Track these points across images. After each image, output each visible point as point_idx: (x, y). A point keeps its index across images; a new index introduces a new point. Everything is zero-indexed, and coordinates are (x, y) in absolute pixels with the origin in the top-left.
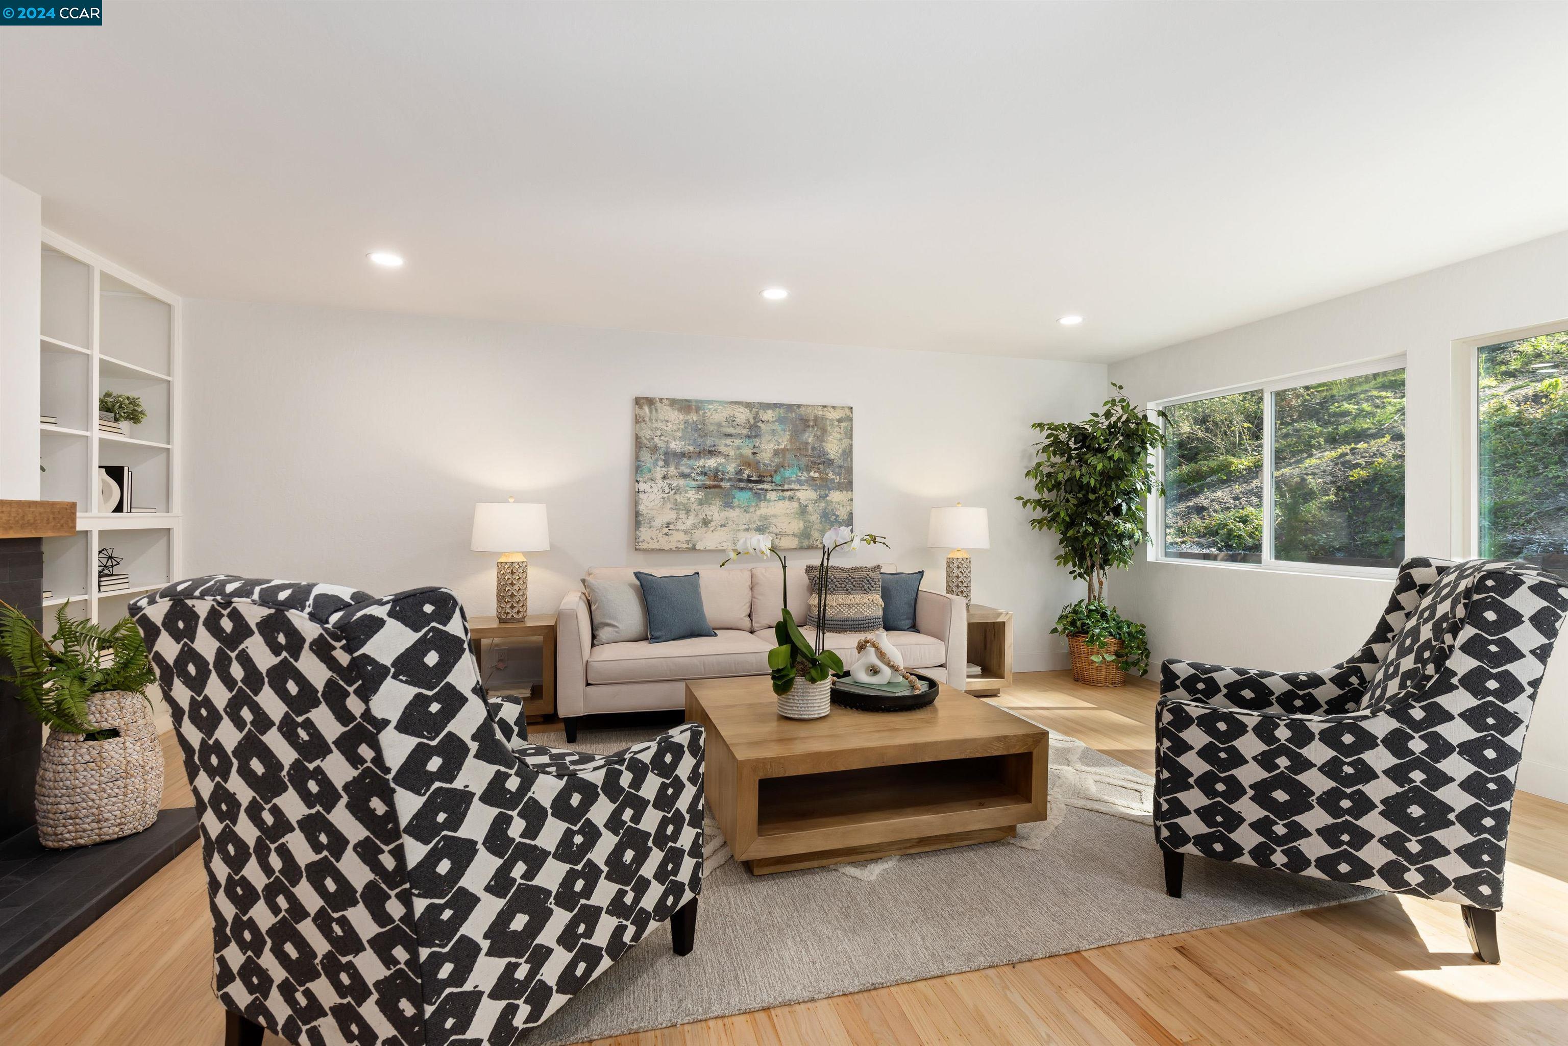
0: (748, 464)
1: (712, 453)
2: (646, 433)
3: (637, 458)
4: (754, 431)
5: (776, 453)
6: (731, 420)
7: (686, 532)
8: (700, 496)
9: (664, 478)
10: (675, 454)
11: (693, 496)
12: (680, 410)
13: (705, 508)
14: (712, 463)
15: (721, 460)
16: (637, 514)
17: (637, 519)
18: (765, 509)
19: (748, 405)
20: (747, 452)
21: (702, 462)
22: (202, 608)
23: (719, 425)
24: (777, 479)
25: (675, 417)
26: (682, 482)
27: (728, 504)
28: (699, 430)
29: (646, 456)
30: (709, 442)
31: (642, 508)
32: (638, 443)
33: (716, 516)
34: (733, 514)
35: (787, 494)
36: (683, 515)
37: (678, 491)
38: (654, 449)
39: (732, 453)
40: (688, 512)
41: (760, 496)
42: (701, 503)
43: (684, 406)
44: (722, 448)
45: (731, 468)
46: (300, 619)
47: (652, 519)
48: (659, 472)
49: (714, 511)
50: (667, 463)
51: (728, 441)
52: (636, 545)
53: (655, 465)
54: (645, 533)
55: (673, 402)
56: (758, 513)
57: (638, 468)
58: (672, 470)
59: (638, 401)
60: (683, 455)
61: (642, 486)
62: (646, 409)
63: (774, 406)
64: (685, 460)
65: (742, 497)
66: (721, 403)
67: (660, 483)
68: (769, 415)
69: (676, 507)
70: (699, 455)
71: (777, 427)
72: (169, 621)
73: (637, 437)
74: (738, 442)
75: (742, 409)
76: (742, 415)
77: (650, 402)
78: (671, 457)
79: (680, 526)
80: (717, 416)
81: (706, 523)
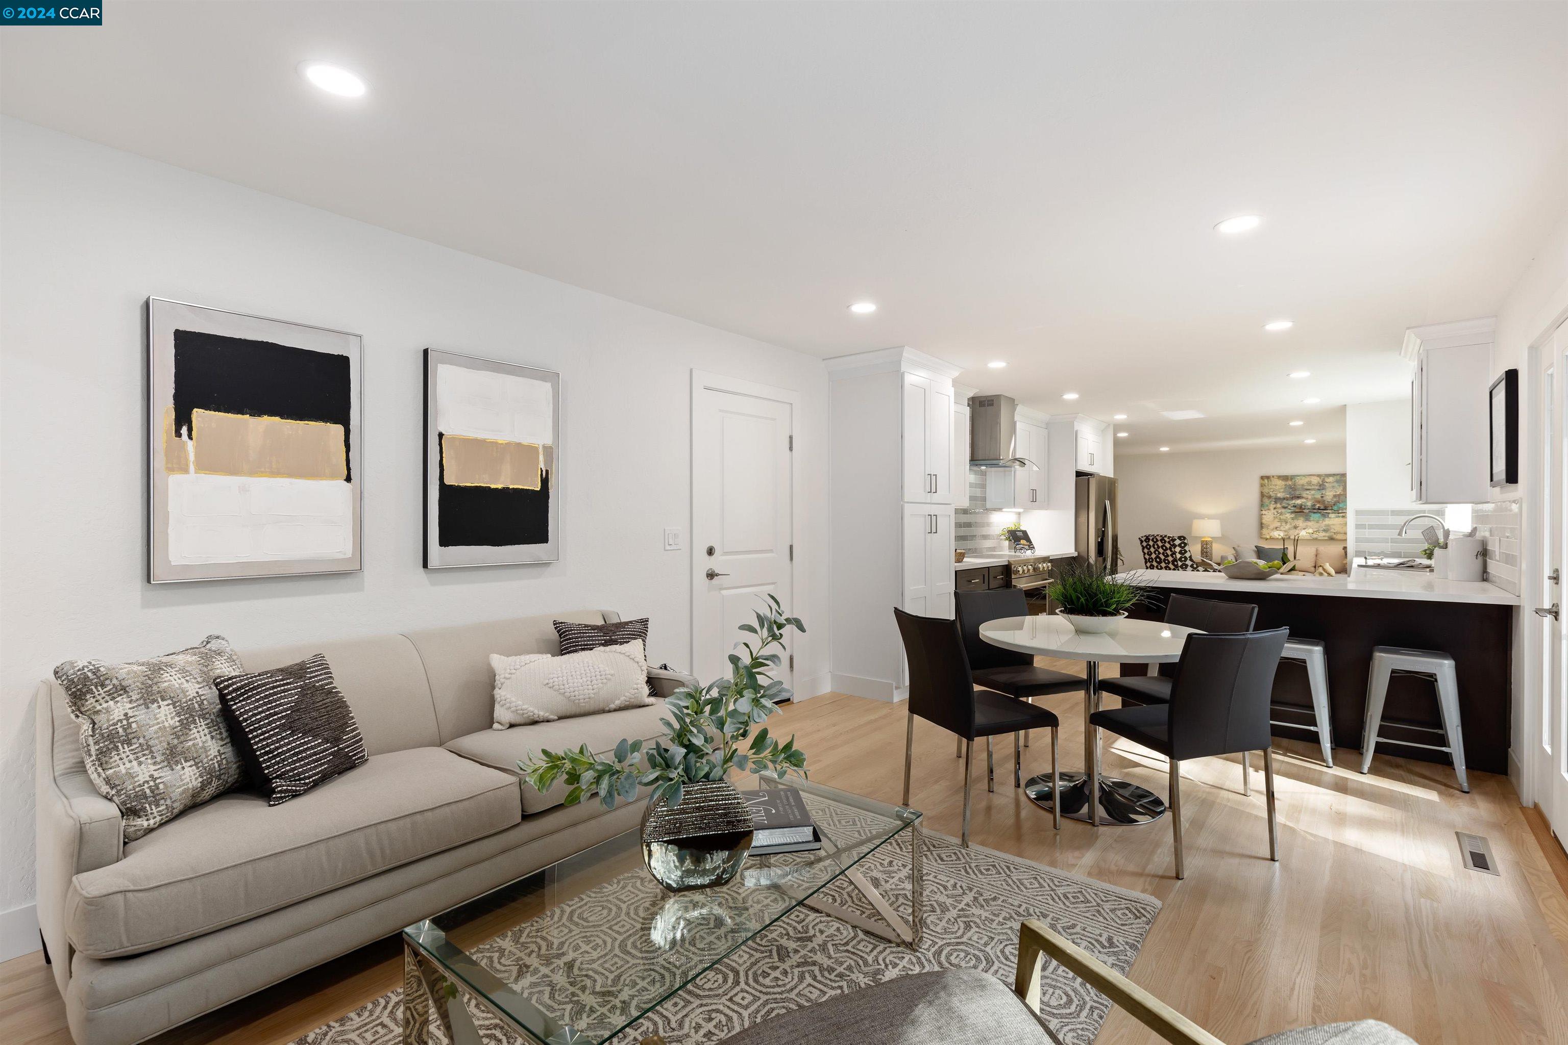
0: (1319, 502)
1: (1299, 497)
2: (1266, 490)
3: (1262, 501)
4: (1322, 487)
5: (1335, 496)
6: (1309, 483)
7: (1285, 531)
8: (1293, 516)
9: (1275, 509)
10: (1280, 499)
11: (1289, 516)
12: (1282, 480)
13: (1295, 521)
14: (1299, 502)
15: (1303, 500)
16: (1262, 524)
17: (1262, 526)
18: (1327, 521)
19: (1319, 476)
20: (1318, 496)
21: (1293, 502)
22: (1151, 538)
23: (1303, 485)
24: (1335, 508)
25: (1281, 483)
26: (1283, 510)
27: (1307, 519)
28: (1293, 488)
29: (1266, 501)
30: (1297, 493)
31: (1264, 521)
32: (1262, 495)
33: (1301, 524)
34: (1309, 524)
35: (1341, 515)
36: (1284, 524)
37: (1281, 514)
38: (1270, 497)
39: (1310, 497)
40: (1286, 523)
41: (1325, 516)
42: (1293, 519)
43: (1285, 478)
44: (1304, 495)
45: (1309, 504)
46: (1166, 539)
47: (1269, 526)
48: (1272, 506)
49: (1300, 522)
50: (1276, 503)
51: (1308, 492)
52: (1261, 536)
53: (1270, 503)
54: (1265, 531)
55: (1279, 477)
56: (1324, 523)
57: (1262, 505)
58: (1278, 505)
59: (1262, 478)
60: (1284, 499)
61: (1264, 512)
62: (1266, 481)
63: (1334, 475)
64: (1285, 501)
65: (1316, 516)
66: (1304, 476)
67: (1273, 511)
68: (1331, 479)
69: (1280, 520)
70: (1292, 498)
71: (1336, 484)
72: (1145, 540)
73: (1262, 492)
74: (1313, 492)
75: (1316, 478)
76: (1315, 480)
77: (1268, 478)
78: (1277, 500)
79: (1282, 528)
80: (1302, 481)
81: (1296, 527)
